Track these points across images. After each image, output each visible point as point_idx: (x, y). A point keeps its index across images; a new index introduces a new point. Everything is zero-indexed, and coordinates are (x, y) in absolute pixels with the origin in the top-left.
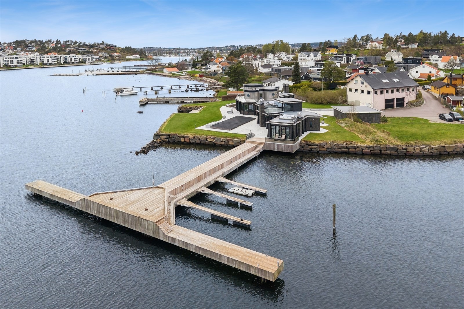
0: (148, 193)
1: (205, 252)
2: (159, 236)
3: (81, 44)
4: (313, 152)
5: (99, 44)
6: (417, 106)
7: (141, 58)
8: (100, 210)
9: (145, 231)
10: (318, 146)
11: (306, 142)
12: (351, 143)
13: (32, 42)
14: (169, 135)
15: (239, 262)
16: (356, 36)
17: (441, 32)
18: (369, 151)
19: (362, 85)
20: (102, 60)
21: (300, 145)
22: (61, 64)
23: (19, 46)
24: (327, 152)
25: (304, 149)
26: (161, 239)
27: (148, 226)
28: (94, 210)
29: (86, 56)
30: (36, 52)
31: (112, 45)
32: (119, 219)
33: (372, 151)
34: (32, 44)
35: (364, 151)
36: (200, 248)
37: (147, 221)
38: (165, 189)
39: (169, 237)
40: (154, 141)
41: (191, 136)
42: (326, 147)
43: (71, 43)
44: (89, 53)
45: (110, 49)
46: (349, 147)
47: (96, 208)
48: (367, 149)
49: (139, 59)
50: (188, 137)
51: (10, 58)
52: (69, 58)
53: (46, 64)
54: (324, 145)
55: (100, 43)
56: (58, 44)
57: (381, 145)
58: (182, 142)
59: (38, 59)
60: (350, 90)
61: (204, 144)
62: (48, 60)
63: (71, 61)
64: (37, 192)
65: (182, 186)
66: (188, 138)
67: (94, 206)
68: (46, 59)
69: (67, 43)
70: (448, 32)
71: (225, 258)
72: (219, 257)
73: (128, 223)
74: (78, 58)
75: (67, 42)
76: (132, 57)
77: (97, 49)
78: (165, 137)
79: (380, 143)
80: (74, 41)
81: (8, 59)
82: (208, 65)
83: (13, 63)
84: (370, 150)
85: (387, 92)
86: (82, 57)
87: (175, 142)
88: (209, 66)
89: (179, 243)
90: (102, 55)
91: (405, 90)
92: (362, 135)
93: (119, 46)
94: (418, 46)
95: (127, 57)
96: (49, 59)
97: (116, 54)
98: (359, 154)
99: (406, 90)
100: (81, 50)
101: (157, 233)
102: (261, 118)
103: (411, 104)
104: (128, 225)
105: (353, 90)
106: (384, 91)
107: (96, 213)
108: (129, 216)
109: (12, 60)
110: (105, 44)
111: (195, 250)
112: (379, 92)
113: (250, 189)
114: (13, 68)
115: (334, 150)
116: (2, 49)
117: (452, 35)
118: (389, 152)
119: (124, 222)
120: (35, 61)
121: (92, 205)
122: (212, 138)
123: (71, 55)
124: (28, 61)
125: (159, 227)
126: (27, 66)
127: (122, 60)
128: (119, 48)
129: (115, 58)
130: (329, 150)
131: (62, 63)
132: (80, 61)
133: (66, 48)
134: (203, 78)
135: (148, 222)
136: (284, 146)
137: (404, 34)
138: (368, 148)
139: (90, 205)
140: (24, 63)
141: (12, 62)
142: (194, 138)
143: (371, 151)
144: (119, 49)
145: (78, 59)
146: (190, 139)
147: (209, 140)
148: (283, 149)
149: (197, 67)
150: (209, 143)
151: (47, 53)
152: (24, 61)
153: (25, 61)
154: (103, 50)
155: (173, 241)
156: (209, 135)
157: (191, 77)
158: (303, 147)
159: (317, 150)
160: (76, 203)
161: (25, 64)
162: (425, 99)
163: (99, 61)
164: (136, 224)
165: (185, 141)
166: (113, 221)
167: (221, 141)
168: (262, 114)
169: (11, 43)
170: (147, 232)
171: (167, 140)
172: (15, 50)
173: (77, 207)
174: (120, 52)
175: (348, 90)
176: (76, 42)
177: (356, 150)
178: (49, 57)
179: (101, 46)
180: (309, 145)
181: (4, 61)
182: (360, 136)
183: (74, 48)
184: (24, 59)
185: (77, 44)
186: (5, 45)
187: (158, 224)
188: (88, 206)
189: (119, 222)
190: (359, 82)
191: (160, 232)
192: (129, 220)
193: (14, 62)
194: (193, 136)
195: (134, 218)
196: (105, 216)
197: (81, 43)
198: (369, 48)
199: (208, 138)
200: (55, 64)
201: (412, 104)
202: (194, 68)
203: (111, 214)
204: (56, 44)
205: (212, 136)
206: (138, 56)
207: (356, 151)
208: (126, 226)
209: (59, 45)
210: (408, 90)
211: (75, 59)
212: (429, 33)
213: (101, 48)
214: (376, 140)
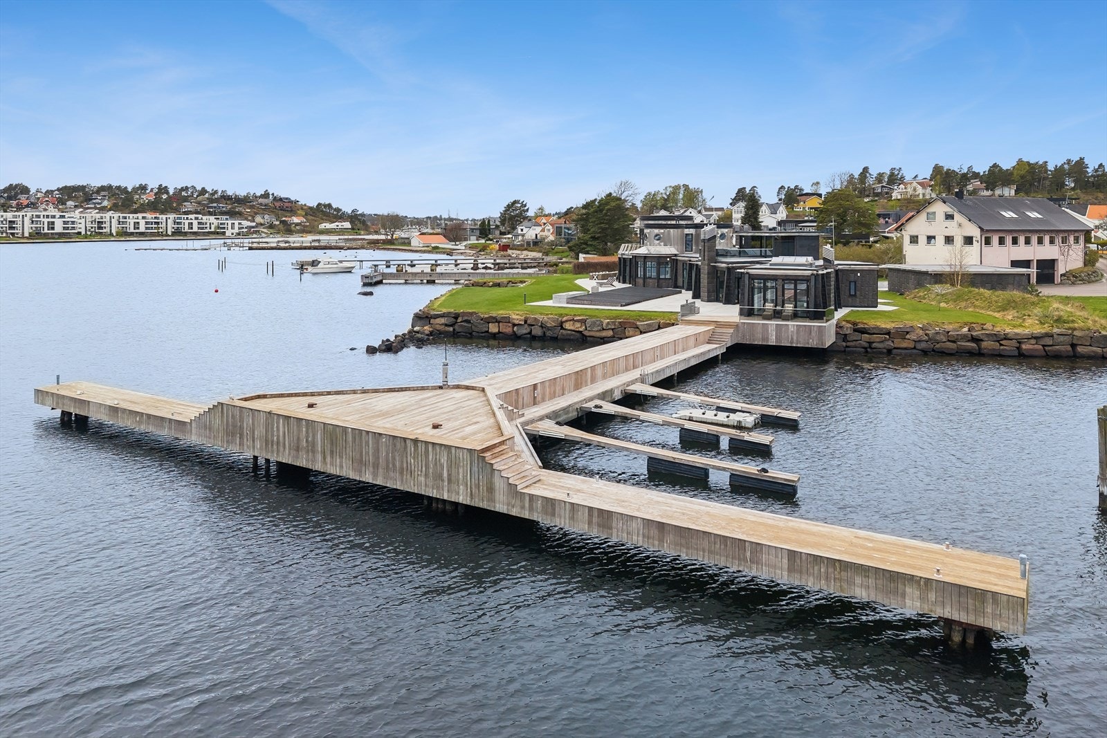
0: (430, 397)
1: (683, 541)
2: (492, 500)
3: (216, 196)
4: (874, 352)
5: (256, 197)
6: (1089, 282)
7: (353, 229)
8: (273, 435)
9: (438, 488)
10: (888, 333)
11: (854, 324)
12: (983, 329)
13: (102, 189)
14: (456, 316)
15: (845, 566)
16: (866, 170)
17: (1069, 161)
18: (1041, 347)
19: (949, 223)
20: (263, 232)
21: (837, 333)
22: (168, 235)
23: (70, 198)
24: (914, 351)
25: (849, 344)
26: (501, 507)
27: (450, 467)
28: (253, 437)
29: (227, 219)
30: (110, 210)
31: (287, 199)
32: (341, 457)
33: (1050, 348)
34: (103, 193)
35: (1024, 347)
36: (661, 526)
37: (448, 447)
38: (483, 390)
39: (531, 497)
40: (415, 329)
41: (516, 317)
42: (913, 336)
43: (192, 193)
44: (232, 214)
45: (282, 209)
46: (982, 337)
47: (260, 431)
48: (1033, 341)
49: (348, 232)
50: (507, 320)
51: (48, 217)
52: (187, 222)
53: (132, 234)
54: (908, 333)
55: (258, 194)
56: (163, 194)
57: (1075, 329)
58: (492, 334)
59: (114, 222)
60: (914, 240)
61: (555, 339)
62: (136, 225)
63: (192, 228)
64: (70, 407)
65: (535, 386)
66: (509, 322)
67: (253, 424)
68: (132, 222)
69: (184, 193)
70: (1086, 161)
71: (777, 557)
72: (748, 554)
73: (376, 466)
74: (208, 222)
75: (182, 189)
76: (333, 226)
77: (252, 207)
78: (442, 321)
79: (1071, 325)
80: (199, 188)
81: (42, 219)
82: (519, 228)
83: (53, 228)
84: (1043, 346)
85: (1015, 241)
86: (216, 222)
87: (471, 334)
88: (522, 230)
89: (572, 518)
90: (262, 221)
91: (1058, 240)
92: (1006, 313)
93: (302, 202)
94: (1017, 192)
95: (322, 226)
96: (138, 223)
97: (296, 220)
98: (1009, 356)
99: (1060, 241)
100: (215, 207)
101: (483, 489)
102: (706, 276)
103: (1074, 276)
104: (375, 475)
105: (922, 240)
106: (1009, 240)
107: (261, 446)
108: (377, 443)
109: (53, 220)
110: (271, 196)
111: (640, 538)
112: (995, 240)
113: (743, 412)
114: (54, 238)
115: (938, 346)
116: (32, 203)
117: (1097, 167)
118: (1099, 350)
119: (360, 463)
120: (107, 225)
121: (248, 421)
122: (578, 321)
123: (192, 216)
124: (89, 225)
125: (492, 464)
126: (86, 236)
127: (310, 232)
128: (302, 207)
129: (293, 229)
130: (923, 345)
131: (169, 233)
132: (213, 230)
133: (180, 204)
134: (510, 252)
135: (449, 453)
136: (798, 330)
137: (976, 170)
138: (1037, 338)
139: (239, 424)
140: (80, 230)
141: (51, 225)
142: (526, 322)
143: (1046, 348)
144: (302, 209)
145: (208, 225)
146: (514, 325)
147: (568, 326)
148: (792, 339)
149: (490, 236)
150: (567, 335)
151: (135, 212)
152: (79, 226)
153: (83, 226)
154: (266, 209)
155: (550, 510)
156: (567, 315)
157: (480, 251)
158: (845, 338)
159: (887, 347)
160: (193, 425)
161: (83, 233)
162: (1103, 270)
163: (255, 232)
164: (405, 465)
165: (499, 332)
166: (318, 466)
167: (603, 329)
168: (709, 265)
169: (52, 191)
170: (446, 489)
171: (451, 329)
172: (60, 207)
173: (194, 439)
174: (306, 214)
175: (907, 240)
176: (203, 191)
177: (1001, 345)
178: (140, 217)
179: (261, 200)
180: (863, 331)
181: (33, 222)
182: (997, 315)
183: (199, 203)
184: (80, 221)
185: (207, 195)
186: (38, 196)
187: (487, 454)
188: (234, 426)
189: (341, 467)
190: (940, 216)
191: (499, 484)
192: (377, 457)
193: (56, 226)
194: (523, 318)
195: (398, 445)
196: (289, 454)
197: (216, 192)
198: (899, 197)
199: (567, 321)
200: (152, 234)
201: (1076, 277)
202: (484, 238)
203: (314, 444)
204: (156, 194)
205: (575, 315)
206: (347, 225)
207: (1002, 347)
208: (368, 477)
209: (165, 196)
210: (1064, 241)
211: (199, 223)
212: (1041, 163)
213: (261, 204)
214: (1055, 318)
